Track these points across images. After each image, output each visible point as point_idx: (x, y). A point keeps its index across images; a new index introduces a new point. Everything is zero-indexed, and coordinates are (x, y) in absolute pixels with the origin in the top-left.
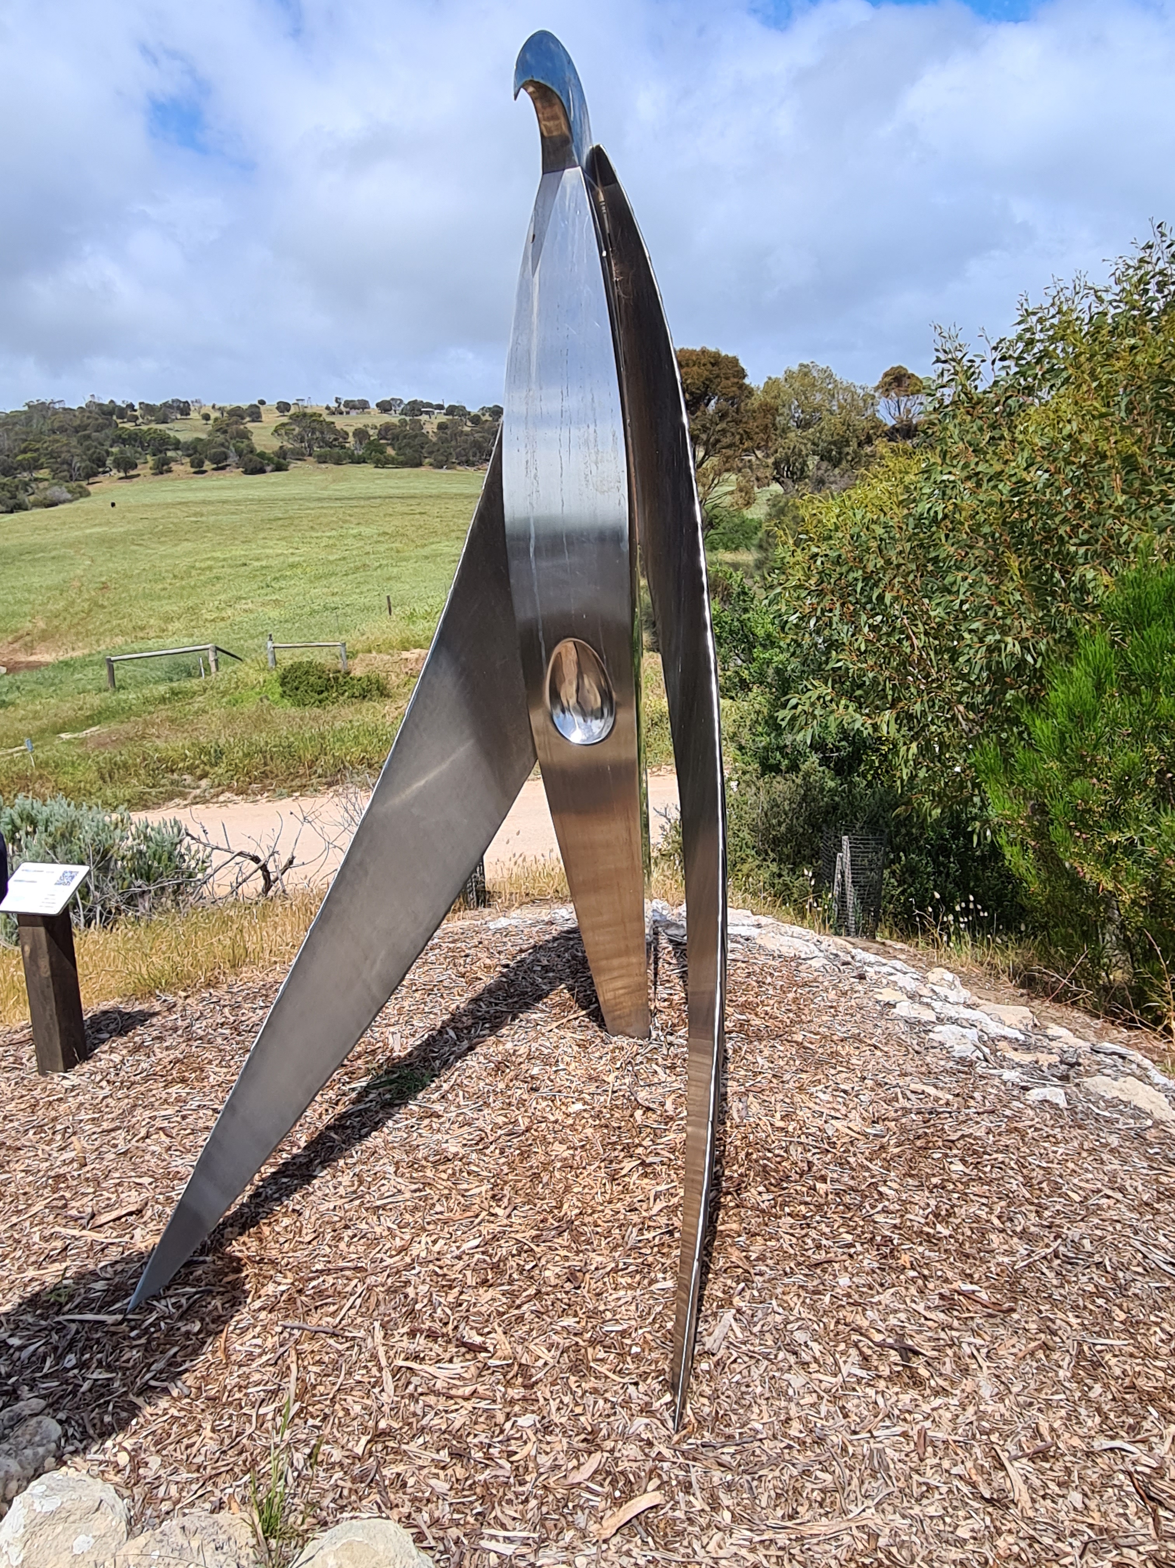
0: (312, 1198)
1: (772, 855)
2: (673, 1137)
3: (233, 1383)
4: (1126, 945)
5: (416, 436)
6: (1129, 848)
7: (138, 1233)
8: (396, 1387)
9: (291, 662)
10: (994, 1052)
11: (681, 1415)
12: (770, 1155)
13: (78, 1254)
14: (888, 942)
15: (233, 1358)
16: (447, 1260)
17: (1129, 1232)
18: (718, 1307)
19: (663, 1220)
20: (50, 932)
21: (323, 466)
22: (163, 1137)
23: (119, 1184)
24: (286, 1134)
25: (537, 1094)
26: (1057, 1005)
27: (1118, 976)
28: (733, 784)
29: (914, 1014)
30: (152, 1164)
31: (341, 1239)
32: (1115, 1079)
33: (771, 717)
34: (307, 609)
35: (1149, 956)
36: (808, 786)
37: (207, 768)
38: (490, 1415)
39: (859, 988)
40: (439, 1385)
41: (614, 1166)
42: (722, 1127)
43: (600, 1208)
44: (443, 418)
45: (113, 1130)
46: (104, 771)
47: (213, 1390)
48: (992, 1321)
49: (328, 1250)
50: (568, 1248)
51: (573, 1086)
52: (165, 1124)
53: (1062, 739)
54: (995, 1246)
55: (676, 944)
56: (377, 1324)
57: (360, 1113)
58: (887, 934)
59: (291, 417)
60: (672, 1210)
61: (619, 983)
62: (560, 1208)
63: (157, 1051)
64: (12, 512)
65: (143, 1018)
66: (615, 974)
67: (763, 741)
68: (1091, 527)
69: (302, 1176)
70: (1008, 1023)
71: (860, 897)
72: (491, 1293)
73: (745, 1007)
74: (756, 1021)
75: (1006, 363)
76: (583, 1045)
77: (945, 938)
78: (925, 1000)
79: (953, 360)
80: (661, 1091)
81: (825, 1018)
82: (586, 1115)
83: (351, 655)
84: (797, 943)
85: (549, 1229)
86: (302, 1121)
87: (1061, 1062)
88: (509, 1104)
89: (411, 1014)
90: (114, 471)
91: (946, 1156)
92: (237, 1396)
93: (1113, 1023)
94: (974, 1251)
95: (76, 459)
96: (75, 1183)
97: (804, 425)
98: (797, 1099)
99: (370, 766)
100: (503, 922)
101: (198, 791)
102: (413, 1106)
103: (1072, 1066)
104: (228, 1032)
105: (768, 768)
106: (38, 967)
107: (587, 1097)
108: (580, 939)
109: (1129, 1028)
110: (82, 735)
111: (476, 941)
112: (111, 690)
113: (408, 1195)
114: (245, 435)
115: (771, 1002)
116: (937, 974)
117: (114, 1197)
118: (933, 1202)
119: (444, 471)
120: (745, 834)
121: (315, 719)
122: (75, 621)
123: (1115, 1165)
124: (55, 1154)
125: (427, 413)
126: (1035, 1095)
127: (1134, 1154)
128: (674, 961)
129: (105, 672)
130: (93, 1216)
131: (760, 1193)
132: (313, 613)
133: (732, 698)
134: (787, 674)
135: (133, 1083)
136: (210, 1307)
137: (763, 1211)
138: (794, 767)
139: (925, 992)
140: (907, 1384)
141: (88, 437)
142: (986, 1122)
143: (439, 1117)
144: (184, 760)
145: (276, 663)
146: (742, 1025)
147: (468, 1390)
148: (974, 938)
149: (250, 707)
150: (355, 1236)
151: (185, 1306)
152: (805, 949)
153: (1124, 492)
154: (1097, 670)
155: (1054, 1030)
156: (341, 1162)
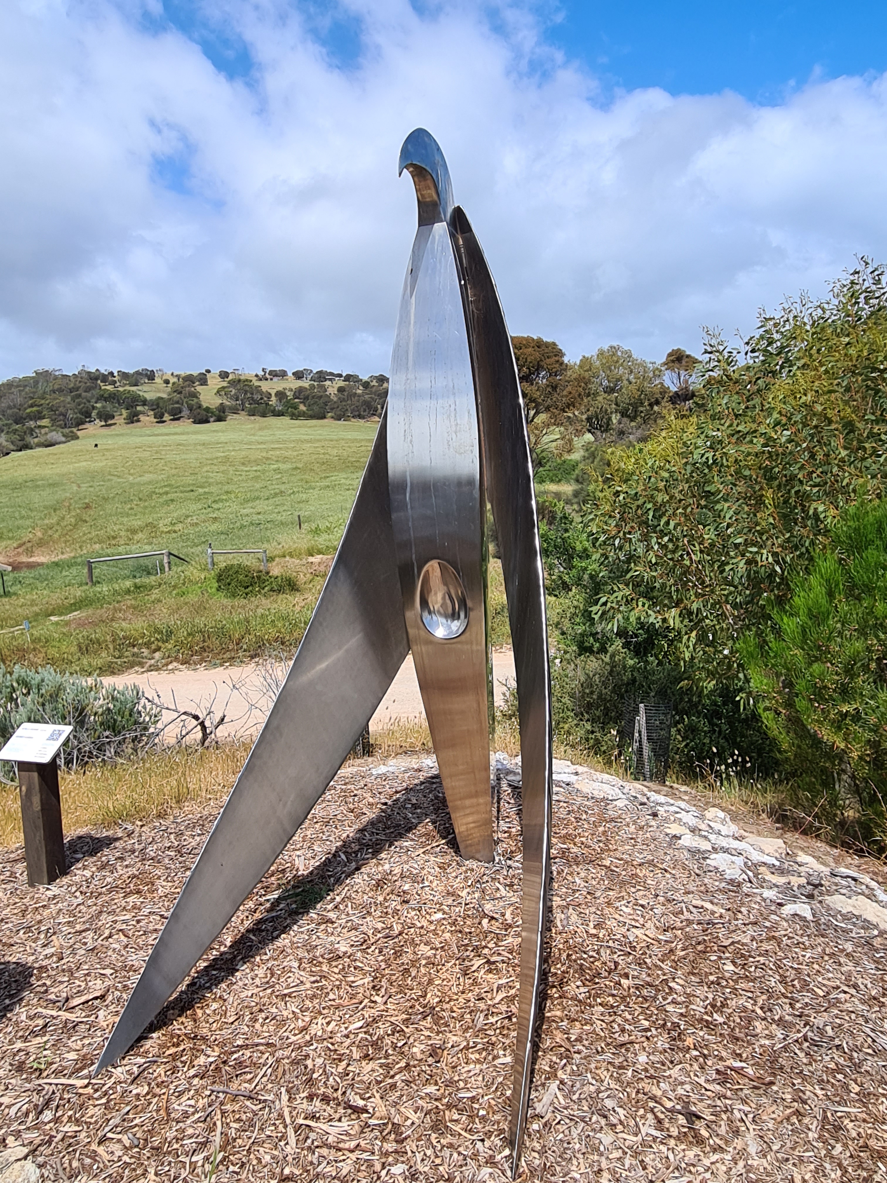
0: (235, 987)
1: (586, 716)
2: (511, 941)
3: (172, 1135)
4: (857, 791)
5: (321, 397)
6: (856, 717)
7: (101, 1014)
8: (298, 1140)
9: (225, 564)
10: (756, 875)
11: (517, 1166)
12: (585, 956)
13: (55, 1030)
14: (675, 785)
15: (173, 1115)
16: (338, 1038)
17: (861, 1021)
18: (546, 1079)
19: (503, 1008)
20: (42, 776)
21: (252, 418)
22: (122, 937)
23: (88, 975)
24: (216, 938)
25: (407, 906)
26: (804, 838)
27: (850, 814)
28: (557, 661)
29: (695, 844)
30: (113, 958)
31: (257, 1020)
32: (850, 898)
33: (587, 611)
34: (238, 524)
35: (873, 799)
36: (613, 665)
37: (160, 644)
38: (370, 1164)
39: (653, 823)
40: (331, 1139)
41: (467, 963)
42: (548, 933)
43: (455, 997)
44: (342, 384)
45: (84, 931)
46: (83, 646)
47: (156, 1141)
48: (757, 1092)
49: (247, 1029)
50: (430, 1029)
51: (435, 899)
52: (124, 927)
53: (804, 631)
54: (758, 1031)
55: (514, 788)
56: (283, 1090)
57: (273, 919)
58: (674, 777)
59: (229, 382)
60: (510, 1000)
61: (470, 819)
62: (424, 996)
63: (119, 868)
64: (20, 450)
65: (109, 842)
66: (468, 811)
67: (580, 629)
68: (822, 473)
69: (228, 969)
70: (767, 852)
71: (653, 750)
72: (372, 1065)
73: (566, 838)
74: (575, 850)
75: (756, 354)
76: (442, 867)
77: (718, 784)
78: (703, 833)
79: (718, 351)
80: (502, 904)
81: (627, 847)
82: (445, 923)
83: (271, 559)
84: (606, 787)
85: (416, 1014)
86: (229, 925)
87: (808, 883)
88: (387, 913)
89: (312, 841)
90: (97, 421)
91: (720, 958)
92: (175, 1146)
93: (847, 852)
94: (742, 1035)
95: (69, 411)
96: (54, 973)
97: (610, 390)
98: (606, 911)
99: (283, 643)
100: (382, 769)
101: (153, 661)
102: (313, 914)
103: (816, 886)
104: (173, 854)
105: (584, 649)
106: (32, 803)
107: (446, 908)
108: (441, 783)
109: (860, 857)
110: (67, 618)
111: (362, 784)
112: (90, 584)
113: (308, 985)
114: (195, 395)
115: (586, 834)
116: (713, 813)
117: (83, 984)
118: (710, 996)
119: (341, 422)
120: (566, 700)
121: (243, 607)
122: (65, 532)
123: (850, 966)
124: (39, 949)
125: (330, 380)
126: (788, 909)
127: (865, 957)
128: (512, 801)
129: (86, 571)
130: (67, 1000)
131: (578, 987)
132: (242, 527)
133: (556, 596)
134: (598, 580)
135: (100, 894)
136: (155, 1074)
137: (580, 1001)
138: (603, 650)
139: (703, 827)
140: (691, 1143)
141: (80, 396)
142: (751, 931)
143: (333, 923)
144: (143, 638)
145: (213, 564)
146: (564, 852)
147: (353, 1144)
148: (740, 785)
149: (193, 598)
150: (267, 1018)
151: (136, 1073)
152: (612, 792)
153: (845, 448)
154: (828, 581)
155: (802, 858)
156: (258, 959)
